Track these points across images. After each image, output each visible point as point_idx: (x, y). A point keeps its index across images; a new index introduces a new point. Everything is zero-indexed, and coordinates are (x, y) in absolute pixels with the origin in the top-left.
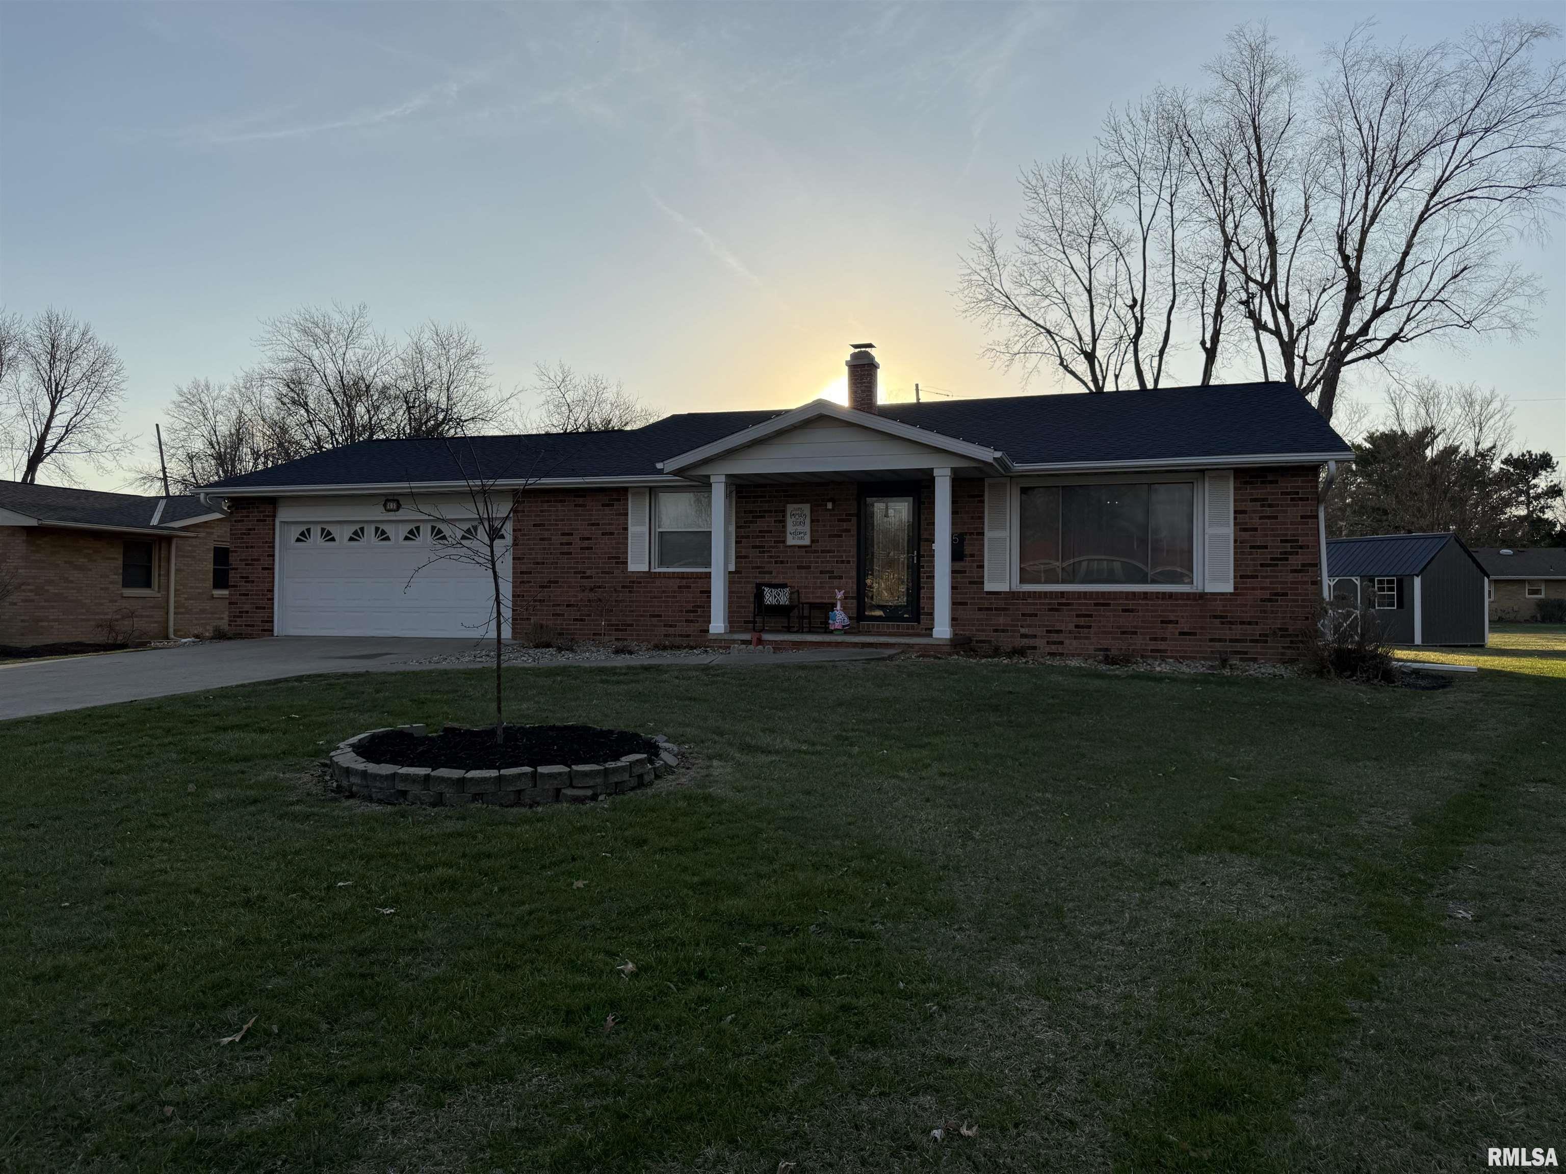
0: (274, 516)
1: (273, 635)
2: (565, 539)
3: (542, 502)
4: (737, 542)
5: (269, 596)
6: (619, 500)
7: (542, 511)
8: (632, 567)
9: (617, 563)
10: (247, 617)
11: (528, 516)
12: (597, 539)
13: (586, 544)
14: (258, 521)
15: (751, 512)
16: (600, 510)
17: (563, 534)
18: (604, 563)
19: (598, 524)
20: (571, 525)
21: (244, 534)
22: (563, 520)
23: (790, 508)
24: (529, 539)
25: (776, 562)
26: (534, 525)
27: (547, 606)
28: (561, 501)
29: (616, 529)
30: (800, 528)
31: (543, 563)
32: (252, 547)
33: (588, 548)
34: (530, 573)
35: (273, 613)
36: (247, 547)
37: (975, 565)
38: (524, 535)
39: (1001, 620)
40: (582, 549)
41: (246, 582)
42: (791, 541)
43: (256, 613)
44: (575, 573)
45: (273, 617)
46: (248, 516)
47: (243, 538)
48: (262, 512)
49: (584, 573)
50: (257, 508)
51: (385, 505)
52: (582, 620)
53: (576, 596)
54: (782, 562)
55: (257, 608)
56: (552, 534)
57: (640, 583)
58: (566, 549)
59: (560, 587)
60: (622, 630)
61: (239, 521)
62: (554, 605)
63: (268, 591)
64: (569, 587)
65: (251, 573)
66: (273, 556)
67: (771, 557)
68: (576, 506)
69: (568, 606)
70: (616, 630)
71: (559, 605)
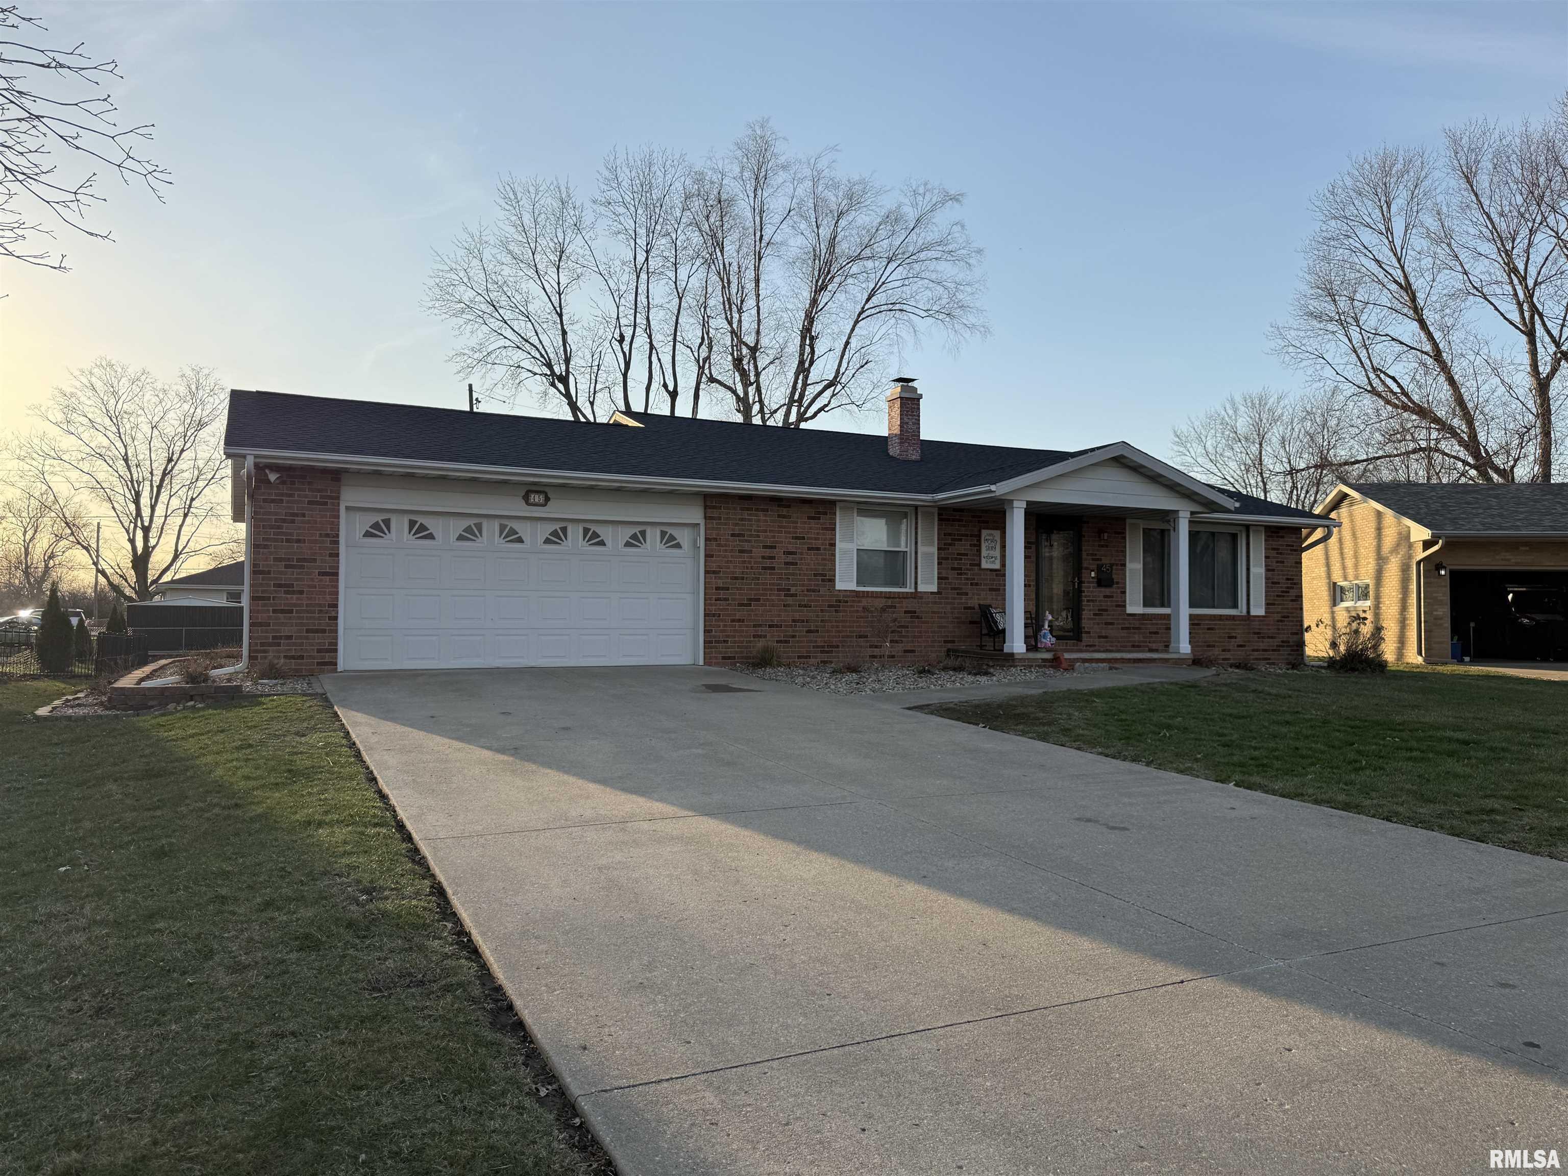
0: (338, 498)
1: (335, 671)
2: (768, 552)
3: (742, 509)
4: (939, 564)
5: (333, 614)
6: (826, 514)
7: (742, 520)
8: (840, 585)
9: (823, 580)
10: (288, 645)
11: (725, 524)
12: (802, 554)
13: (790, 558)
14: (310, 503)
15: (950, 534)
16: (805, 523)
17: (765, 547)
18: (809, 580)
19: (803, 538)
20: (774, 537)
21: (284, 521)
22: (765, 531)
23: (984, 533)
24: (726, 551)
25: (972, 584)
26: (733, 535)
27: (747, 626)
28: (763, 510)
29: (822, 544)
30: (992, 553)
31: (743, 578)
32: (298, 541)
33: (792, 564)
34: (728, 589)
35: (336, 638)
36: (288, 541)
37: (1119, 591)
38: (719, 545)
39: (1137, 637)
40: (786, 563)
41: (286, 592)
42: (985, 565)
43: (307, 638)
44: (779, 590)
45: (336, 644)
46: (291, 495)
47: (279, 527)
48: (319, 491)
49: (789, 590)
50: (310, 483)
51: (526, 498)
52: (786, 642)
53: (779, 616)
54: (977, 584)
55: (308, 631)
56: (753, 547)
57: (847, 602)
58: (768, 563)
59: (762, 605)
60: (827, 652)
61: (273, 501)
62: (755, 626)
63: (330, 606)
64: (773, 606)
65: (297, 580)
66: (337, 555)
67: (967, 579)
68: (779, 516)
69: (770, 626)
70: (822, 652)
71: (760, 626)
